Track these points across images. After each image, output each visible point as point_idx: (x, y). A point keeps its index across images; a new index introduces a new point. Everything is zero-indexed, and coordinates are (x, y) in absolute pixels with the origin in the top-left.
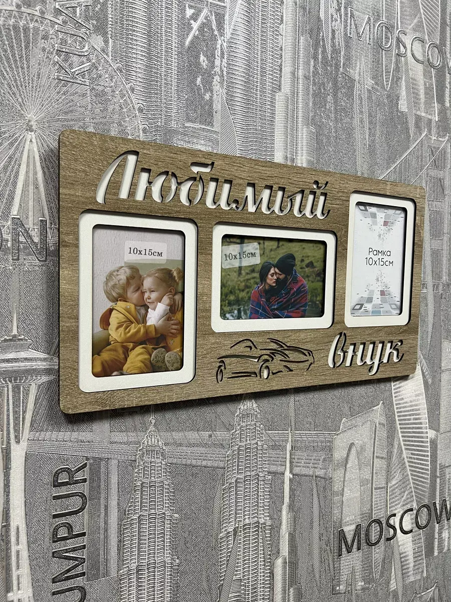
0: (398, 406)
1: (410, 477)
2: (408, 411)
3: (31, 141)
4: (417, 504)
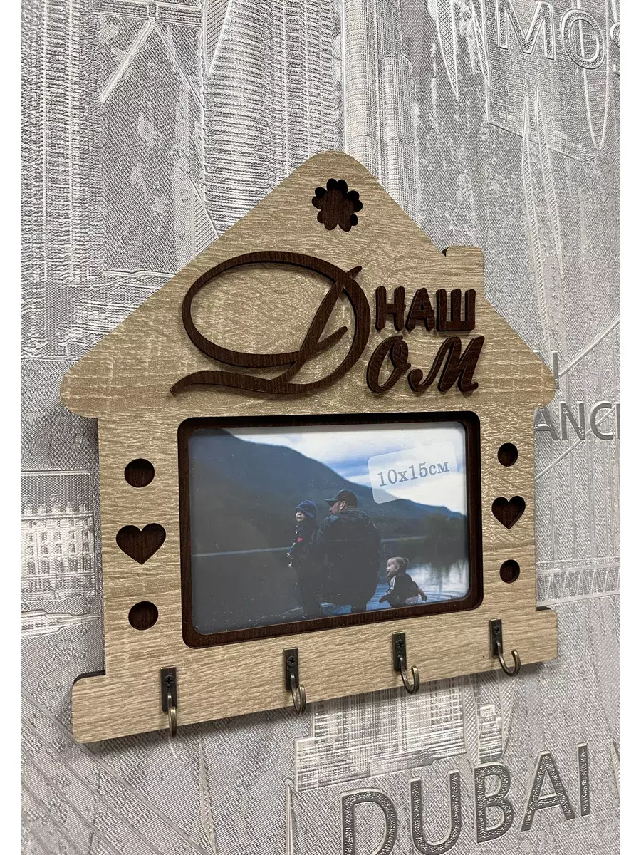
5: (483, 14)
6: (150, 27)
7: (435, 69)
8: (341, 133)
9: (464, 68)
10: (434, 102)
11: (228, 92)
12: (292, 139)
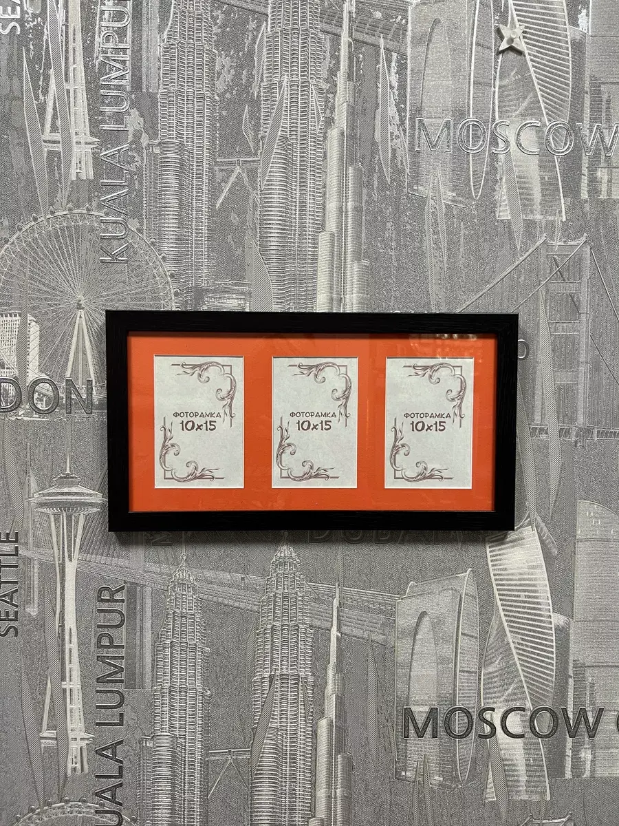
0: (497, 577)
1: (520, 668)
2: (516, 585)
3: (80, 317)
4: (533, 705)
5: (407, 134)
6: (238, 170)
7: (377, 169)
8: (324, 209)
9: (394, 166)
10: (375, 187)
11: (271, 196)
12: (300, 214)
